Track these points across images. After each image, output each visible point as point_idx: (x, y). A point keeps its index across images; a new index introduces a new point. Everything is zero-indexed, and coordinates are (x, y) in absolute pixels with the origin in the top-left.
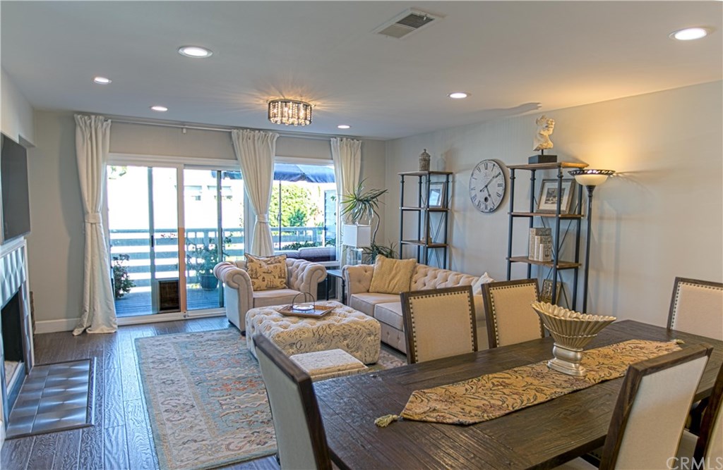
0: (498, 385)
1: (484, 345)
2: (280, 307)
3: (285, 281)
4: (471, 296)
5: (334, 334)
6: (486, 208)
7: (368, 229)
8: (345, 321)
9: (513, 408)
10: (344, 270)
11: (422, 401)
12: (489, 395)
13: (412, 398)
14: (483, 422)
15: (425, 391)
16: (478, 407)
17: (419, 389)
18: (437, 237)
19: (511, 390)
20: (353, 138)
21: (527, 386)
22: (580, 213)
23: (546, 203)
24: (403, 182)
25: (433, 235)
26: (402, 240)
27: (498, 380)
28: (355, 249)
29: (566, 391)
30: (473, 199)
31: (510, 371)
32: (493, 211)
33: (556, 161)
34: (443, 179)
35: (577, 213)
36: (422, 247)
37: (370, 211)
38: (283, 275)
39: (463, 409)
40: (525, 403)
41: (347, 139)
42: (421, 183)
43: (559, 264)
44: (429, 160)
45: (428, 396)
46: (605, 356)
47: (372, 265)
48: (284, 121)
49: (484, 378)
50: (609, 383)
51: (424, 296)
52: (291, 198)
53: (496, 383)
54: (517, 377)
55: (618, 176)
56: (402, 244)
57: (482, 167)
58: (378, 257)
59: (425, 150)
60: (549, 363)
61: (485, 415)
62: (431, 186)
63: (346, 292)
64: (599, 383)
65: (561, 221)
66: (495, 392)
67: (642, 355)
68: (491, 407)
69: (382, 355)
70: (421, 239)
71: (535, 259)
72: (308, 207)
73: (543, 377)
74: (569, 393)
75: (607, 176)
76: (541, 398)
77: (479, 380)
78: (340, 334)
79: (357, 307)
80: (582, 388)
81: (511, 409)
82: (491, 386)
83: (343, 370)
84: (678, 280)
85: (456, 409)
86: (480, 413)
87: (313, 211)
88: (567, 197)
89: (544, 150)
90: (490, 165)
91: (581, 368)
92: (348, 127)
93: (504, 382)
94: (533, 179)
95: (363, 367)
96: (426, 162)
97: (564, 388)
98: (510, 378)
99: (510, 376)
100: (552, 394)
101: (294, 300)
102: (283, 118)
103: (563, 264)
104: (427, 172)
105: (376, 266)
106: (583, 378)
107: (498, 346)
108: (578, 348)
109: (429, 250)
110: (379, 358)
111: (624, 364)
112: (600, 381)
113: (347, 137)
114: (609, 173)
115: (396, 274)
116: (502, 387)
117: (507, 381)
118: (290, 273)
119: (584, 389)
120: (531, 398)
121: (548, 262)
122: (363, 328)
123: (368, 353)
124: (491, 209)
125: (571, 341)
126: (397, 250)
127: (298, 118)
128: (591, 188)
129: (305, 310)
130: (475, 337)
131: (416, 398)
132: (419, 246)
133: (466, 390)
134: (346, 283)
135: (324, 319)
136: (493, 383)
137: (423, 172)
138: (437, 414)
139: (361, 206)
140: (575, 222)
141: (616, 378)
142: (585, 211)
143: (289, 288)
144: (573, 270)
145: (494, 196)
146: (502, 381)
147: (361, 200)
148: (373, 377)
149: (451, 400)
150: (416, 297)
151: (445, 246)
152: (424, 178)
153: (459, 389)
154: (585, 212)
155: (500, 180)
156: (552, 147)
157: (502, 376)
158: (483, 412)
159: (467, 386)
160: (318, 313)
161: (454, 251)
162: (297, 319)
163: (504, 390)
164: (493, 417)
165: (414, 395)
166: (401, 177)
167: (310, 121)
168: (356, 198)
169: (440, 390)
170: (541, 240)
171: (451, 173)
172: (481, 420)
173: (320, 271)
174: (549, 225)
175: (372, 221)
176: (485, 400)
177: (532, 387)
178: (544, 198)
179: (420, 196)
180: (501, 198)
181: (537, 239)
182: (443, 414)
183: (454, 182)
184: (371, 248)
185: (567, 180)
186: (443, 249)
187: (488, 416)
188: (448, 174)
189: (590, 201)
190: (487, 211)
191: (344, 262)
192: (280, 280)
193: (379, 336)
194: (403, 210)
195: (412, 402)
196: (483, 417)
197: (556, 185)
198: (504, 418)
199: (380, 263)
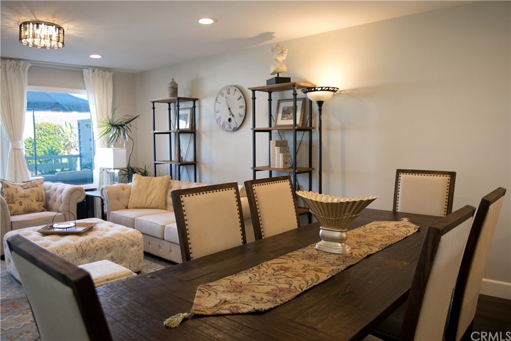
0: (278, 270)
1: (251, 238)
2: (40, 228)
3: (43, 204)
4: (237, 193)
5: (97, 248)
6: (230, 127)
7: (123, 152)
8: (108, 234)
9: (302, 289)
10: (102, 189)
11: (210, 294)
12: (274, 280)
13: (198, 293)
14: (278, 306)
15: (210, 284)
16: (268, 293)
17: (203, 284)
18: (188, 157)
19: (293, 273)
20: (105, 69)
21: (306, 268)
22: (311, 125)
23: (282, 119)
24: (154, 108)
25: (183, 155)
26: (155, 160)
27: (277, 265)
28: (112, 171)
29: (342, 268)
30: (218, 120)
31: (284, 257)
32: (236, 129)
33: (290, 82)
34: (190, 104)
35: (308, 126)
36: (173, 166)
37: (124, 135)
38: (41, 199)
39: (254, 297)
40: (310, 283)
41: (99, 70)
42: (170, 109)
43: (297, 169)
44: (177, 88)
45: (215, 289)
46: (359, 236)
47: (130, 184)
48: (36, 43)
49: (264, 265)
50: (372, 257)
51: (195, 194)
52: (45, 135)
53: (276, 269)
54: (293, 261)
55: (340, 93)
56: (155, 164)
57: (225, 92)
58: (134, 176)
59: (173, 79)
60: (317, 245)
61: (278, 300)
62: (180, 111)
63: (105, 210)
64: (366, 258)
65: (297, 132)
66: (279, 277)
67: (387, 232)
68: (280, 291)
69: (145, 264)
70: (173, 159)
71: (276, 167)
72: (62, 142)
73: (316, 259)
74: (345, 269)
75: (332, 93)
76: (323, 277)
77: (260, 268)
79: (118, 221)
80: (353, 263)
81: (300, 291)
82: (273, 271)
83: (111, 280)
84: (399, 172)
85: (246, 297)
86: (272, 298)
87: (67, 146)
88: (300, 113)
89: (279, 74)
90: (232, 90)
91: (347, 246)
92: (100, 57)
93: (284, 267)
94: (270, 100)
95: (131, 274)
96: (174, 89)
97: (338, 265)
98: (287, 263)
99: (286, 261)
100: (330, 272)
101: (54, 220)
102: (35, 40)
103: (300, 169)
104: (176, 98)
105: (133, 184)
106: (350, 255)
107: (263, 238)
108: (343, 228)
109: (181, 167)
110: (143, 267)
111: (377, 240)
112: (366, 256)
113: (100, 68)
114: (334, 90)
115: (152, 190)
116: (283, 272)
117: (286, 265)
118: (48, 197)
119: (355, 264)
120: (314, 277)
121: (287, 169)
123: (132, 263)
124: (234, 128)
125: (337, 222)
126: (151, 170)
127: (51, 40)
128: (320, 103)
129: (66, 228)
130: (243, 230)
131: (203, 293)
132: (171, 165)
133: (250, 278)
134: (105, 202)
135: (86, 235)
136: (273, 269)
137: (172, 98)
138: (229, 305)
139: (114, 131)
140: (307, 133)
141: (377, 252)
142: (316, 123)
143: (48, 210)
144: (308, 173)
145: (236, 115)
146: (281, 266)
147: (115, 126)
148: (151, 277)
149: (238, 290)
150: (187, 195)
151: (194, 164)
152: (172, 105)
153: (243, 278)
154: (315, 125)
155: (242, 102)
156: (286, 71)
157: (279, 262)
158: (275, 297)
159: (250, 275)
160: (80, 229)
161: (203, 168)
162: (58, 237)
163: (286, 274)
164: (287, 301)
165: (199, 289)
166: (152, 104)
167: (63, 43)
168: (110, 124)
169: (225, 282)
170: (281, 150)
171: (197, 99)
172: (276, 305)
173: (79, 192)
174: (284, 137)
175: (127, 143)
176: (272, 285)
177: (310, 268)
178: (280, 115)
179: (170, 121)
180: (243, 118)
181: (277, 149)
182: (235, 305)
183: (200, 107)
184: (127, 170)
185: (300, 99)
186: (193, 166)
187: (281, 300)
188: (194, 100)
189: (320, 114)
190: (231, 130)
191: (101, 183)
192: (38, 203)
193: (142, 246)
194: (155, 134)
195: (199, 297)
196: (276, 301)
197: (291, 104)
198: (296, 299)
199: (136, 181)
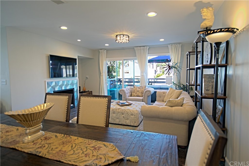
78: (121, 112)
122: (129, 112)
